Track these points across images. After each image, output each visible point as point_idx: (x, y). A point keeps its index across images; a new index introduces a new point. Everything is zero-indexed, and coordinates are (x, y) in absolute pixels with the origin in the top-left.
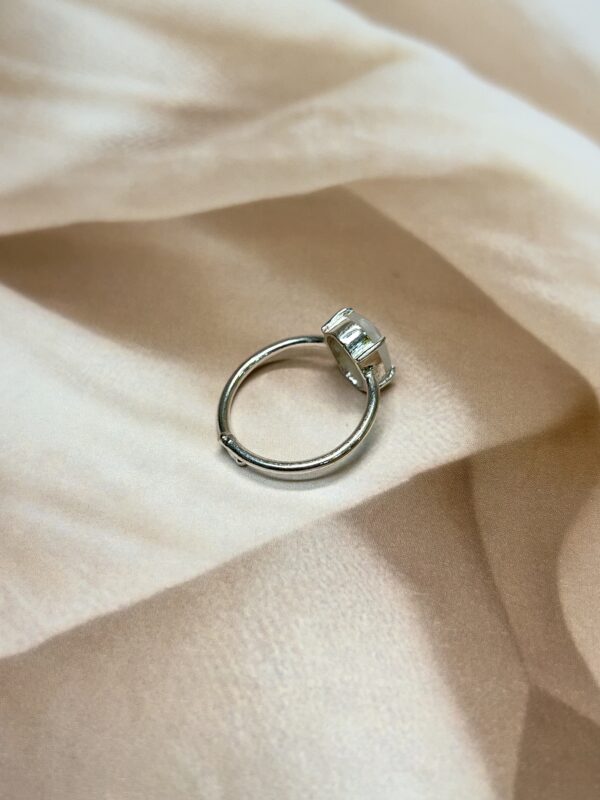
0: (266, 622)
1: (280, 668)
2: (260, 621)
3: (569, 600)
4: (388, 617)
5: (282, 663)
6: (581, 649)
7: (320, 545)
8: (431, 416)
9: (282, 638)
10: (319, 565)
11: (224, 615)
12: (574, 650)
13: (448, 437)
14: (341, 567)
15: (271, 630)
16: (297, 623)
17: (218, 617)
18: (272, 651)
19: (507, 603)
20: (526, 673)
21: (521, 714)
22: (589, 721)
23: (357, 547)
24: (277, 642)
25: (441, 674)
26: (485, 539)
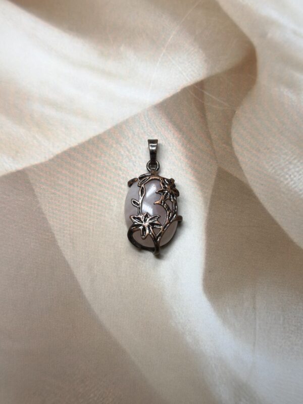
0: (129, 148)
1: (135, 164)
2: (127, 148)
3: (235, 136)
4: (171, 144)
5: (135, 162)
6: (236, 153)
7: (147, 119)
8: (189, 62)
9: (135, 153)
10: (147, 126)
11: (114, 146)
12: (234, 154)
13: (196, 71)
14: (155, 127)
15: (131, 151)
16: (140, 148)
17: (112, 147)
18: (132, 158)
19: (212, 138)
20: (217, 163)
21: (214, 176)
22: (237, 178)
23: (161, 119)
24: (133, 155)
25: (188, 164)
26: (207, 114)
